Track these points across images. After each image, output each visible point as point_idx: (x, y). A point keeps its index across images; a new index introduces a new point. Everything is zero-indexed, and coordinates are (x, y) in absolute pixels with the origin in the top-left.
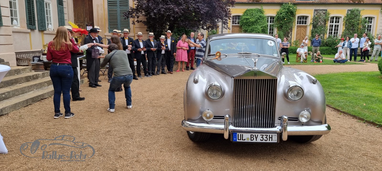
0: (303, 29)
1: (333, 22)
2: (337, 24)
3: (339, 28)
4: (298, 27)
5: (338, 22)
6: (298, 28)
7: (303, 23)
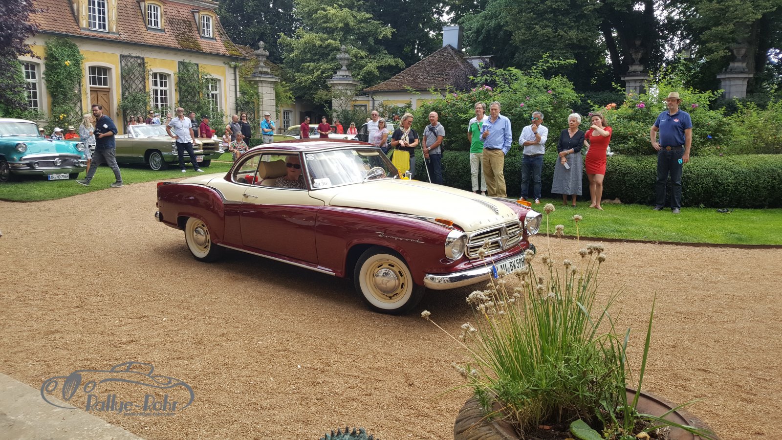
0: (103, 96)
1: (156, 85)
2: (163, 88)
3: (168, 97)
4: (93, 91)
5: (165, 86)
6: (92, 93)
7: (100, 84)
